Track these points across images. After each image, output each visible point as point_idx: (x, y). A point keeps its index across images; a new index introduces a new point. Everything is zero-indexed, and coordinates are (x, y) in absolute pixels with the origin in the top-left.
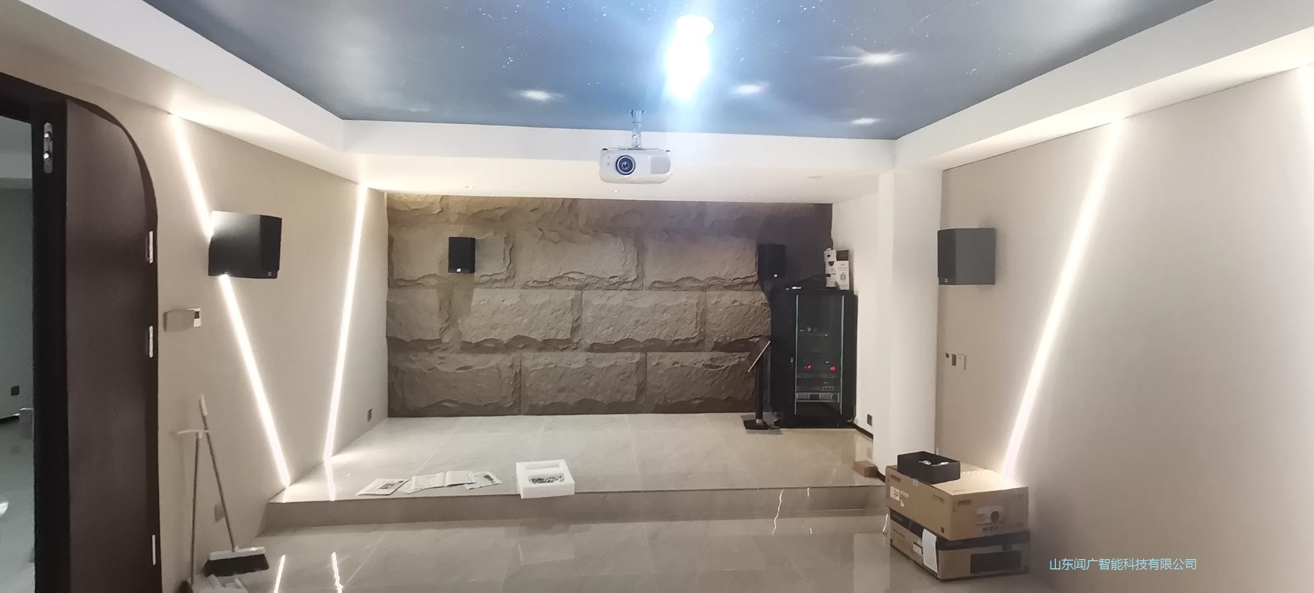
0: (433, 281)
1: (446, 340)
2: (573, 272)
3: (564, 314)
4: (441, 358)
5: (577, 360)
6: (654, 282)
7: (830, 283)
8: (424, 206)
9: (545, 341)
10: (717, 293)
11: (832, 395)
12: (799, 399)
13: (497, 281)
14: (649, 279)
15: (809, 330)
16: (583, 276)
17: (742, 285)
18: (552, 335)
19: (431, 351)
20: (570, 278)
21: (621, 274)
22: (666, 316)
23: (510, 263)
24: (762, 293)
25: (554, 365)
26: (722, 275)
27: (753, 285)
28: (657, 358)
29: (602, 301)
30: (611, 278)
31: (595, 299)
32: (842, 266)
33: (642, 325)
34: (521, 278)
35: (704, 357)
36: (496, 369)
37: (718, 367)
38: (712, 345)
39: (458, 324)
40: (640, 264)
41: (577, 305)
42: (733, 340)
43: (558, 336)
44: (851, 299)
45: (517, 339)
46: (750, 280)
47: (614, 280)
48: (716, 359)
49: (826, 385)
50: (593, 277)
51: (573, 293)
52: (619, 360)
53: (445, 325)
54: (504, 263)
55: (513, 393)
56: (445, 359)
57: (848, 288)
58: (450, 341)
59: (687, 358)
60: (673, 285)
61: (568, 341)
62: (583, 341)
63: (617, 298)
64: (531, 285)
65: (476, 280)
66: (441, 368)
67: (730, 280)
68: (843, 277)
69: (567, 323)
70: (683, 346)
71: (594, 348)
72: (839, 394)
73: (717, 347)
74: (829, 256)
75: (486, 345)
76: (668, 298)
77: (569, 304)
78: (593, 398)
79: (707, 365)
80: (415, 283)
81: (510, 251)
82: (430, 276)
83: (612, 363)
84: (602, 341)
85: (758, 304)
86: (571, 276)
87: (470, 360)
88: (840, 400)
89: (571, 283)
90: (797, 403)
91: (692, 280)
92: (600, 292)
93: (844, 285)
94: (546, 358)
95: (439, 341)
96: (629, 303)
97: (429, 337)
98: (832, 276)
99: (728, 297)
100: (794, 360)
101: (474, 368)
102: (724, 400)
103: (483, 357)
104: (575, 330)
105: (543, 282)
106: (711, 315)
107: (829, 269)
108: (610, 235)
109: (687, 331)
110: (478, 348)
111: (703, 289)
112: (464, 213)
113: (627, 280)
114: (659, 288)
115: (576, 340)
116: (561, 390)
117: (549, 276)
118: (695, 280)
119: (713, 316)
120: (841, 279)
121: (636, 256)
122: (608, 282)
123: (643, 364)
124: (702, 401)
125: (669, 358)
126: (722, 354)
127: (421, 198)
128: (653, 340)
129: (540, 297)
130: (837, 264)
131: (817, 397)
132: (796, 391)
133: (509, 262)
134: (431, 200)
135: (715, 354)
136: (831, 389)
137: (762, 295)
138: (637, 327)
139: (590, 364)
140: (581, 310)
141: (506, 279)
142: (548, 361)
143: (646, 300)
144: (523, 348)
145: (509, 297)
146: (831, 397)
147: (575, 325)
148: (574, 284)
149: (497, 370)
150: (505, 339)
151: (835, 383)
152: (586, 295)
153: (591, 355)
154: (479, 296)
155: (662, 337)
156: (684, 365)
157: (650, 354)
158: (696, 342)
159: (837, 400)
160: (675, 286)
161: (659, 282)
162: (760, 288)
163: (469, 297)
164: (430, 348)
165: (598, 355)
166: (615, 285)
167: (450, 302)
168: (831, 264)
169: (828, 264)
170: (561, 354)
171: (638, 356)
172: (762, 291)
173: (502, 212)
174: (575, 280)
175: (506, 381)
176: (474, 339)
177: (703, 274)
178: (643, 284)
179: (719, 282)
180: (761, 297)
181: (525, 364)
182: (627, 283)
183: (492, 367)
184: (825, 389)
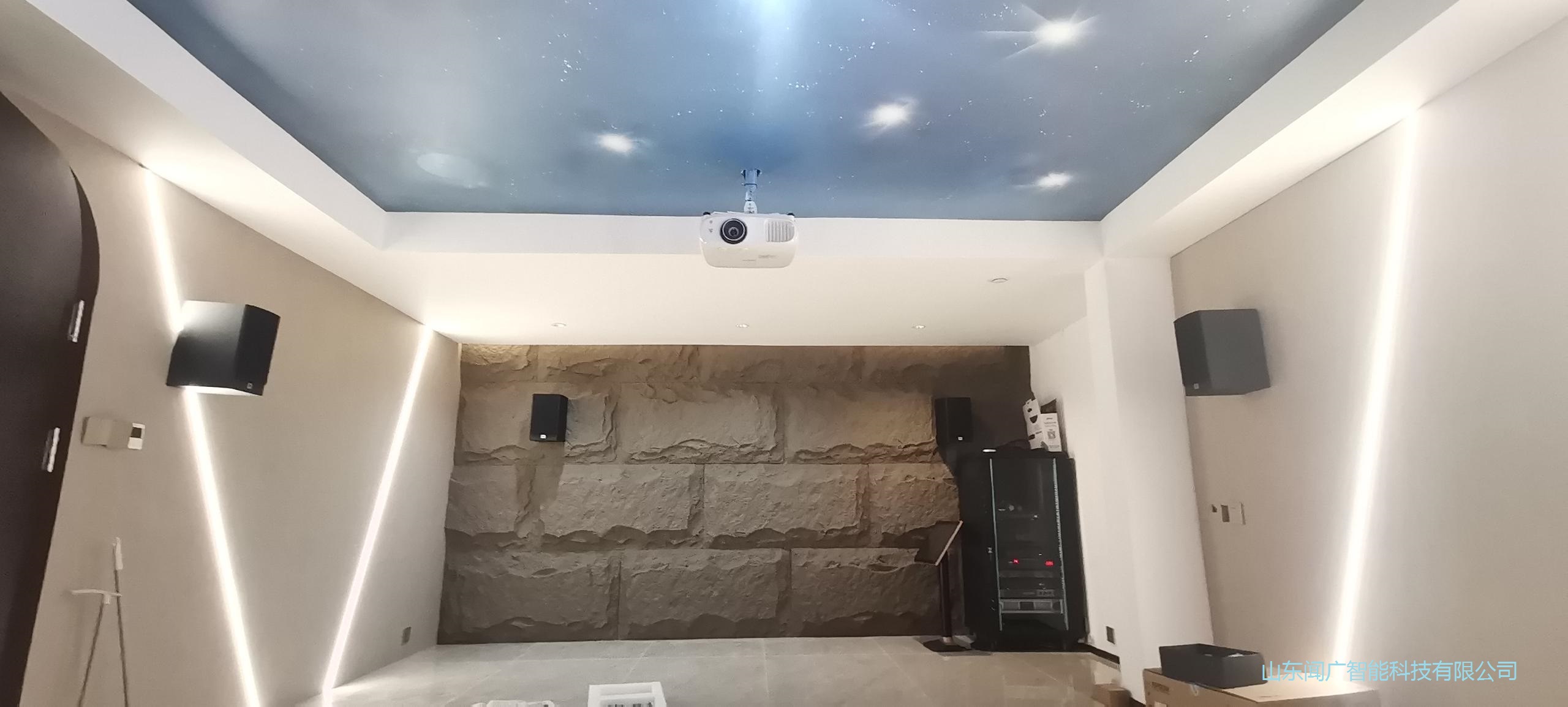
0: (512, 455)
1: (522, 534)
2: (692, 440)
3: (680, 496)
4: (514, 558)
5: (697, 559)
6: (801, 452)
7: (1035, 444)
8: (505, 360)
9: (654, 534)
10: (884, 466)
11: (1051, 602)
12: (1004, 610)
13: (595, 453)
14: (792, 448)
15: (1012, 508)
16: (706, 446)
17: (917, 454)
18: (663, 525)
19: (502, 550)
20: (688, 447)
21: (756, 440)
22: (816, 498)
23: (612, 429)
24: (944, 465)
25: (664, 567)
26: (889, 442)
27: (931, 455)
28: (805, 556)
29: (731, 479)
30: (742, 446)
31: (720, 475)
32: (1050, 421)
33: (783, 510)
34: (626, 449)
35: (870, 554)
36: (587, 572)
37: (889, 568)
38: (880, 538)
39: (539, 511)
40: (780, 428)
41: (698, 482)
42: (907, 530)
43: (671, 526)
44: (1065, 464)
45: (617, 531)
46: (926, 448)
47: (745, 450)
48: (888, 557)
49: (1041, 588)
50: (718, 445)
51: (692, 469)
52: (755, 559)
53: (522, 513)
54: (604, 430)
55: (609, 606)
56: (519, 560)
57: (1060, 449)
58: (527, 535)
59: (846, 556)
60: (825, 456)
61: (685, 533)
62: (704, 532)
63: (751, 474)
64: (637, 458)
65: (567, 451)
66: (513, 571)
67: (899, 448)
68: (1051, 435)
69: (683, 510)
70: (842, 539)
71: (722, 542)
72: (1061, 601)
73: (888, 541)
74: (1030, 410)
75: (575, 540)
76: (818, 473)
77: (686, 483)
78: (717, 613)
79: (874, 565)
80: (488, 458)
81: (612, 415)
82: (508, 448)
83: (743, 563)
84: (731, 533)
85: (940, 480)
86: (690, 444)
87: (553, 560)
88: (1064, 610)
89: (690, 455)
90: (1002, 614)
91: (850, 448)
92: (729, 467)
93: (1054, 446)
94: (654, 557)
95: (513, 535)
96: (768, 481)
97: (501, 529)
98: (1036, 436)
99: (898, 472)
100: (993, 550)
101: (557, 572)
102: (901, 615)
103: (571, 556)
104: (694, 517)
105: (654, 454)
106: (877, 495)
107: (1032, 428)
108: (741, 392)
109: (845, 518)
110: (563, 544)
111: (865, 461)
112: (556, 366)
113: (763, 450)
114: (805, 460)
115: (695, 532)
116: (673, 603)
117: (662, 446)
118: (853, 449)
119: (880, 497)
120: (1050, 437)
121: (774, 419)
122: (738, 452)
123: (785, 566)
124: (869, 618)
125: (822, 557)
126: (895, 550)
127: (503, 350)
128: (800, 530)
129: (649, 474)
130: (1042, 418)
131: (1030, 606)
132: (999, 596)
133: (610, 428)
134: (515, 353)
135: (885, 551)
136: (1050, 593)
137: (945, 468)
138: (777, 512)
139: (715, 565)
140: (702, 492)
141: (604, 451)
142: (656, 562)
143: (790, 476)
144: (625, 543)
145: (609, 474)
146: (1051, 605)
147: (695, 511)
148: (695, 455)
149: (588, 574)
150: (600, 530)
151: (1055, 584)
152: (709, 471)
153: (715, 552)
154: (570, 473)
155: (811, 527)
156: (842, 565)
157: (795, 550)
158: (858, 533)
159: (1059, 609)
160: (826, 458)
161: (806, 452)
162: (940, 459)
163: (556, 475)
164: (502, 545)
165: (728, 552)
166: (748, 457)
167: (531, 481)
168: (1034, 419)
169: (1029, 420)
170: (675, 551)
171: (779, 554)
172: (944, 463)
173: (603, 365)
174: (695, 450)
175: (600, 590)
176: (559, 531)
177: (863, 439)
178: (784, 455)
179: (885, 450)
180: (943, 471)
181: (627, 566)
182: (762, 453)
183: (580, 570)
184: (1041, 593)
